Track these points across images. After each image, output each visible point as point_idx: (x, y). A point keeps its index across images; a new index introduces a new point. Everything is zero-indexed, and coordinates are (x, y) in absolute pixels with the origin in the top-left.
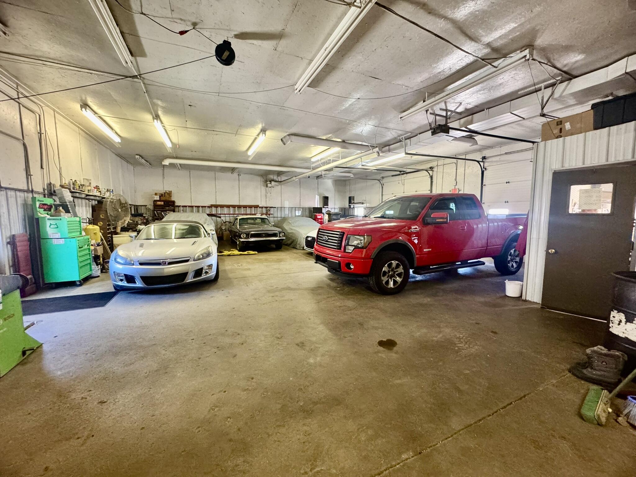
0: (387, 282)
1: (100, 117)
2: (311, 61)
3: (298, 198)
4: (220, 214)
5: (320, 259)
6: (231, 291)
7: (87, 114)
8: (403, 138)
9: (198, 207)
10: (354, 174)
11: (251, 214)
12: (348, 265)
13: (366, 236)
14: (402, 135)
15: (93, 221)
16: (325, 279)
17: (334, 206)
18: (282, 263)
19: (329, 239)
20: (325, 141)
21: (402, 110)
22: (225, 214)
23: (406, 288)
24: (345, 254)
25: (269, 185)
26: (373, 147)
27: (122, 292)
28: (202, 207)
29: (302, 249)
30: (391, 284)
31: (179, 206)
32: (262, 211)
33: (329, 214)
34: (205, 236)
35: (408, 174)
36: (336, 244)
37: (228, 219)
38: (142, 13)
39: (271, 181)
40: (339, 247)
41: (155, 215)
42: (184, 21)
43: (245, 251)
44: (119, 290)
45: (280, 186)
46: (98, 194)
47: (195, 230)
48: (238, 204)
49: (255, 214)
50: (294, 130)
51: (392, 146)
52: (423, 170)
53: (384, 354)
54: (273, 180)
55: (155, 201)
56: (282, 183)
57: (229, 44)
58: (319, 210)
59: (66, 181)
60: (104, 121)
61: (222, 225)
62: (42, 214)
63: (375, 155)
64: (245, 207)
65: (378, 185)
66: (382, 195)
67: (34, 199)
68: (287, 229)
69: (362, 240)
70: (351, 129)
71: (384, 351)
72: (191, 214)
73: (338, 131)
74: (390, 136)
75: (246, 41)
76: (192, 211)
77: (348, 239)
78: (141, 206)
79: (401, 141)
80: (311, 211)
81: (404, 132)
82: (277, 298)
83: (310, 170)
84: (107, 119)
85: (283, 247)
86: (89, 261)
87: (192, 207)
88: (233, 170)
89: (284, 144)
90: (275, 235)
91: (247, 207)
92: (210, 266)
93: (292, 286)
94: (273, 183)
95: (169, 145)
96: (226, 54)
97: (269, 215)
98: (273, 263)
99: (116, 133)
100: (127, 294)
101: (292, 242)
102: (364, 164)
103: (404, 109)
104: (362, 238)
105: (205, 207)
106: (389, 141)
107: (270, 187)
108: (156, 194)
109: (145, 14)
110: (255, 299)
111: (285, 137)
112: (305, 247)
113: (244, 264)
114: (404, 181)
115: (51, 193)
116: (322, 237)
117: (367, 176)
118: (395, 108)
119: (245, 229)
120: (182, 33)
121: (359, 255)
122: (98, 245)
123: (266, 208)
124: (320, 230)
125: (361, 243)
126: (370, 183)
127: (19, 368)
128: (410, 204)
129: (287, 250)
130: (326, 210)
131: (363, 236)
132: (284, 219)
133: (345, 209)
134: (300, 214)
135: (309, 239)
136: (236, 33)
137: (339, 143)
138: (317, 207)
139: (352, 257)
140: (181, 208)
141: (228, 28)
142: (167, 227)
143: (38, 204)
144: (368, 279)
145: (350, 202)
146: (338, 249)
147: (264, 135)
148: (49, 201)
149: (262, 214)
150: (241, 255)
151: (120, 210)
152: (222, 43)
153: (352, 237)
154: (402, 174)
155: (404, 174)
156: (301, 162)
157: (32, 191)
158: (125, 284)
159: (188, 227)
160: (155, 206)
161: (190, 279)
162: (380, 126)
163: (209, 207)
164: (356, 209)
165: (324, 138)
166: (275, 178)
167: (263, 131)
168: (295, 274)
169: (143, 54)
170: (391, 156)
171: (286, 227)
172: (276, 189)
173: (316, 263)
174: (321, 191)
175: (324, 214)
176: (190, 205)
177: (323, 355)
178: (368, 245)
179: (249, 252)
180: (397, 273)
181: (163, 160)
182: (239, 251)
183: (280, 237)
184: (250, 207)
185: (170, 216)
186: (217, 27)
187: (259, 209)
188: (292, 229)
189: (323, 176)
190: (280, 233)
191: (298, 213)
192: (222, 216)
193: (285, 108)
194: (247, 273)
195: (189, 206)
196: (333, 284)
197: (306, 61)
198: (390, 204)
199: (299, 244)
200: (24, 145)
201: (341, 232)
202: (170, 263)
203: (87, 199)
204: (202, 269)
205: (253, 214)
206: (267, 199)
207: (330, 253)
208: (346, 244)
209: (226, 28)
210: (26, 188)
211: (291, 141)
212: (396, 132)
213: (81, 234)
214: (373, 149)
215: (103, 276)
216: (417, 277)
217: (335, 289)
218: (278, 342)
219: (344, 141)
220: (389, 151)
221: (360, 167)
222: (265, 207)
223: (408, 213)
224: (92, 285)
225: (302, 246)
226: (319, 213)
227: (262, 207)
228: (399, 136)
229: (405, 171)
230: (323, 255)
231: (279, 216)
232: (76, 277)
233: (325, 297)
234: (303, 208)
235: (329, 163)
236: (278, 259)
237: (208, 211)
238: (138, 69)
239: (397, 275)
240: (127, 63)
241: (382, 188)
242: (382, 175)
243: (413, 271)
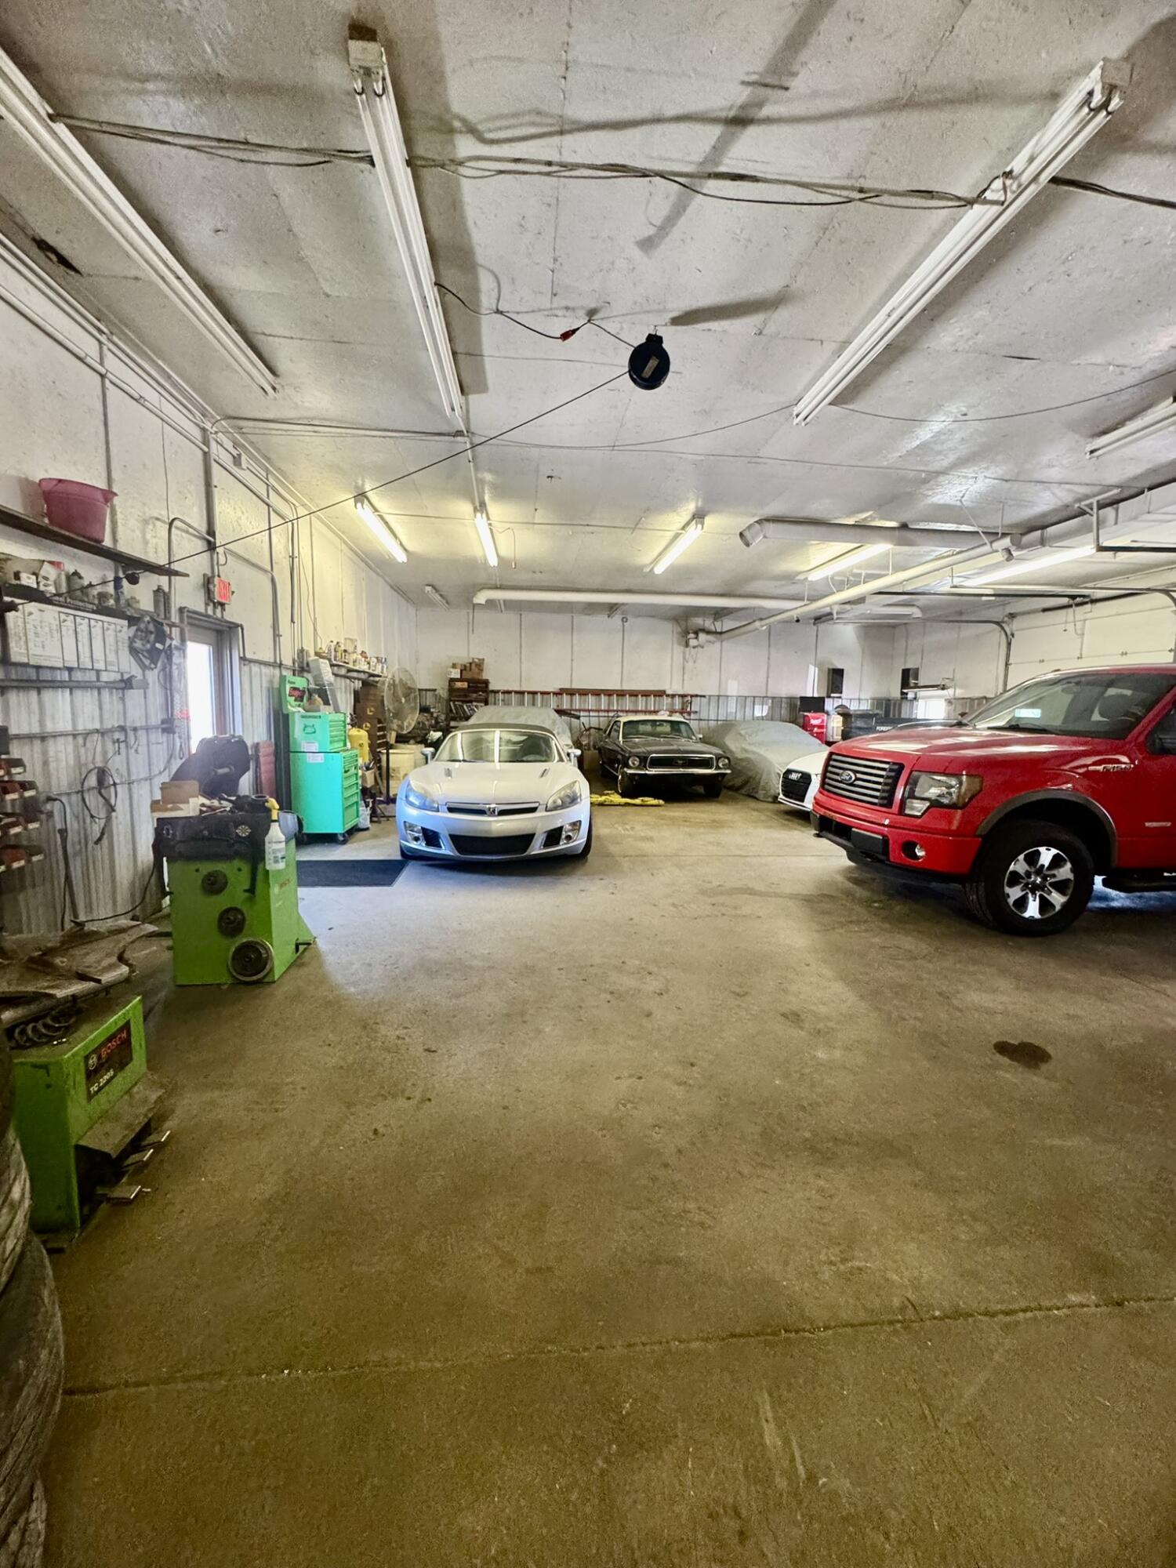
0: (1022, 903)
1: (381, 517)
2: (847, 343)
3: (763, 674)
4: (580, 710)
5: (828, 827)
6: (619, 883)
7: (364, 512)
8: (1092, 504)
9: (534, 693)
10: (923, 609)
11: (645, 712)
12: (908, 848)
13: (964, 778)
14: (1087, 497)
15: (357, 721)
16: (840, 878)
17: (857, 695)
18: (726, 831)
19: (857, 779)
20: (852, 531)
21: (1097, 430)
22: (589, 711)
23: (1076, 924)
24: (902, 818)
25: (693, 642)
26: (994, 535)
27: (413, 862)
28: (543, 693)
29: (770, 800)
30: (1033, 910)
31: (497, 692)
32: (673, 704)
33: (846, 715)
34: (561, 760)
35: (1099, 605)
36: (878, 794)
37: (594, 722)
38: (498, 312)
39: (696, 633)
40: (888, 801)
41: (451, 711)
42: (574, 309)
43: (636, 797)
44: (409, 856)
45: (718, 645)
46: (365, 667)
47: (539, 746)
48: (618, 688)
49: (655, 712)
50: (774, 509)
51: (1051, 530)
52: (1150, 590)
53: (1011, 1074)
54: (703, 630)
55: (452, 680)
56: (724, 636)
57: (659, 339)
58: (815, 704)
59: (324, 646)
60: (386, 523)
61: (582, 735)
62: (293, 707)
63: (1000, 557)
64: (634, 694)
65: (996, 636)
66: (1007, 665)
67: (283, 678)
68: (734, 749)
69: (952, 787)
70: (930, 493)
71: (1010, 1065)
72: (519, 709)
73: (892, 501)
74: (1044, 502)
75: (695, 326)
76: (522, 703)
77: (912, 783)
78: (426, 690)
79: (1082, 513)
80: (795, 706)
81: (1096, 489)
82: (723, 910)
83: (801, 603)
84: (389, 518)
85: (722, 794)
86: (355, 799)
87: (522, 693)
88: (612, 608)
89: (748, 545)
90: (706, 763)
91: (636, 696)
92: (576, 825)
93: (760, 886)
94: (702, 636)
95: (493, 561)
96: (653, 363)
97: (689, 713)
98: (702, 830)
99: (401, 544)
100: (427, 868)
101: (746, 783)
102: (956, 581)
103: (1101, 428)
104: (953, 782)
105: (548, 693)
106: (1044, 515)
107: (694, 647)
108: (454, 666)
109: (501, 313)
110: (674, 905)
111: (749, 527)
112: (781, 796)
113: (638, 827)
114: (1084, 625)
115: (302, 668)
116: (838, 774)
117: (961, 613)
118: (1073, 426)
119: (636, 745)
120: (566, 336)
121: (943, 825)
122: (368, 769)
123: (683, 696)
124: (834, 757)
125: (950, 794)
126: (970, 631)
127: (294, 972)
128: (1104, 692)
129: (734, 800)
130: (836, 705)
131: (957, 775)
132: (727, 726)
133: (888, 700)
134: (764, 714)
135: (794, 776)
136: (675, 314)
137: (892, 532)
138: (810, 695)
139: (921, 829)
140: (501, 696)
141: (661, 307)
142: (485, 737)
143: (288, 687)
144: (964, 887)
145: (905, 684)
146: (881, 805)
147: (700, 526)
148: (300, 683)
149: (672, 712)
150: (627, 804)
151: (403, 700)
152: (644, 341)
153: (924, 779)
154: (1078, 605)
155: (1086, 603)
156: (779, 583)
157: (281, 665)
158: (421, 846)
159: (525, 738)
160: (452, 690)
161: (537, 848)
162: (1021, 478)
163: (555, 694)
164: (921, 702)
165: (851, 521)
166: (708, 624)
167: (699, 516)
168: (763, 860)
169: (482, 388)
170: (1047, 554)
171: (733, 744)
172: (708, 651)
173: (818, 836)
174: (822, 654)
175: (827, 713)
176: (518, 689)
177: (847, 1049)
178: (971, 799)
179: (646, 799)
180: (1053, 880)
181: (474, 595)
182: (623, 795)
183: (718, 768)
184: (646, 694)
185: (482, 714)
186: (637, 309)
187: (666, 701)
188: (746, 751)
189: (835, 616)
190: (718, 759)
191: (761, 711)
192: (582, 714)
193: (759, 460)
194: (646, 846)
195: (517, 692)
196: (860, 892)
197: (830, 347)
198: (1033, 692)
199: (764, 788)
200: (273, 581)
201: (894, 764)
202: (503, 813)
203: (348, 678)
204: (561, 828)
205: (651, 712)
206: (686, 676)
207: (859, 814)
208: (906, 795)
209: (656, 307)
210: (272, 660)
211: (765, 537)
212: (1070, 491)
213: (345, 745)
214: (991, 543)
215: (373, 828)
216: (1113, 900)
217: (867, 903)
218: (737, 1002)
219: (904, 526)
220: (1043, 542)
221: (947, 589)
222: (680, 696)
223: (1096, 717)
224: (361, 844)
225: (772, 792)
226: (815, 712)
227: (673, 696)
228: (1080, 500)
229: (1088, 596)
230: (838, 817)
231: (713, 717)
232: (338, 828)
233: (843, 920)
234: (773, 698)
235: (856, 584)
236: (714, 821)
237: (553, 702)
238: (467, 419)
239: (1053, 885)
240: (453, 410)
241: (1009, 644)
242: (1010, 609)
243: (1103, 880)
